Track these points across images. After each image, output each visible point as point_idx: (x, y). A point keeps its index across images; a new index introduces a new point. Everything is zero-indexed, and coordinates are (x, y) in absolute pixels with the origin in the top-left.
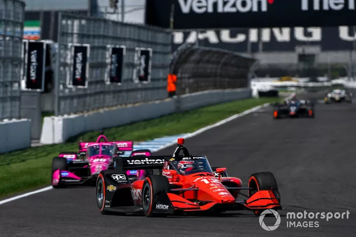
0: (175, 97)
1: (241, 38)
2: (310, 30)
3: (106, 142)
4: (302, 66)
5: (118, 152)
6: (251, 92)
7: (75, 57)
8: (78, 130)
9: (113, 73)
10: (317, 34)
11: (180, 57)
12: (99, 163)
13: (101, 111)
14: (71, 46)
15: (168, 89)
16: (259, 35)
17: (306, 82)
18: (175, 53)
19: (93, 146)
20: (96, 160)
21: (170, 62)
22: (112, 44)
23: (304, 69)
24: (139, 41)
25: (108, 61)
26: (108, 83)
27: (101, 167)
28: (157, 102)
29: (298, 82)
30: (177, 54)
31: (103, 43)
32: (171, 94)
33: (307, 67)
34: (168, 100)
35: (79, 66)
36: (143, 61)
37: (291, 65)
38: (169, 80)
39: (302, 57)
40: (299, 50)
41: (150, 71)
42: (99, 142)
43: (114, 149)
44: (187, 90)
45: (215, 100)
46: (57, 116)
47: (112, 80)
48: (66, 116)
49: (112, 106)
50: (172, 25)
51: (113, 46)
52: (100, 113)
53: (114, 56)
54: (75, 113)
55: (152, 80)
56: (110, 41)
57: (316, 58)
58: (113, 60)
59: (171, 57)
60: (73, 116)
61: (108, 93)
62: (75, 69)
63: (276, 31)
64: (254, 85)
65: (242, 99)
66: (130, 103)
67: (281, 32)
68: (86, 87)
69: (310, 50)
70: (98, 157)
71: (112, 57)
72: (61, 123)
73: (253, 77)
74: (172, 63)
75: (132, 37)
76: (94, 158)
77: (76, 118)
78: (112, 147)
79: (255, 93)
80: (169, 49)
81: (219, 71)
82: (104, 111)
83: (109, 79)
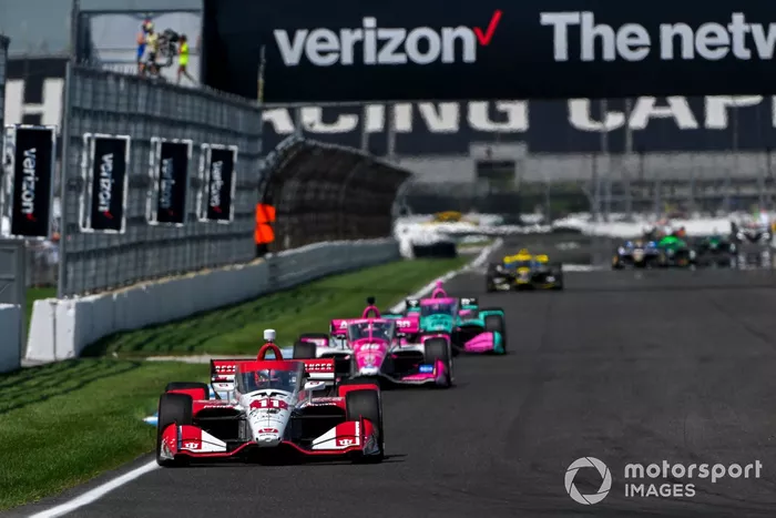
0: (269, 255)
1: (346, 123)
2: (502, 106)
3: (378, 316)
4: (485, 188)
5: (399, 334)
6: (397, 245)
7: (98, 162)
8: (101, 329)
9: (163, 200)
10: (518, 115)
11: (278, 165)
12: (370, 351)
13: (142, 286)
14: (89, 139)
15: (257, 238)
16: (388, 118)
17: (497, 224)
18: (271, 156)
19: (357, 325)
20: (365, 347)
21: (258, 176)
22: (161, 136)
23: (490, 195)
24: (207, 129)
25: (154, 172)
26: (154, 222)
27: (373, 357)
28: (240, 267)
29: (477, 224)
30: (274, 158)
31: (145, 133)
32: (262, 249)
33: (495, 191)
34: (257, 262)
35: (106, 184)
36: (217, 175)
37: (459, 186)
38: (260, 217)
39: (485, 168)
40: (479, 151)
41: (233, 195)
42: (366, 317)
43: (392, 328)
44: (287, 241)
45: (337, 263)
46: (62, 298)
47: (163, 216)
48: (76, 299)
49: (159, 277)
50: (260, 93)
51: (164, 140)
52: (139, 291)
53: (165, 162)
54: (94, 292)
55: (238, 216)
56: (157, 129)
57: (518, 168)
58: (164, 170)
59: (262, 165)
60: (91, 298)
61: (152, 244)
62: (97, 189)
63: (427, 109)
64: (405, 231)
65: (385, 262)
66: (191, 270)
67: (438, 111)
68: (123, 231)
69: (502, 152)
70: (367, 342)
71: (162, 165)
72: (72, 312)
73: (404, 213)
74: (262, 179)
75: (196, 120)
76: (361, 344)
77: (97, 301)
78: (388, 325)
79: (405, 248)
80: (258, 146)
81: (342, 198)
82: (147, 287)
83: (155, 214)
